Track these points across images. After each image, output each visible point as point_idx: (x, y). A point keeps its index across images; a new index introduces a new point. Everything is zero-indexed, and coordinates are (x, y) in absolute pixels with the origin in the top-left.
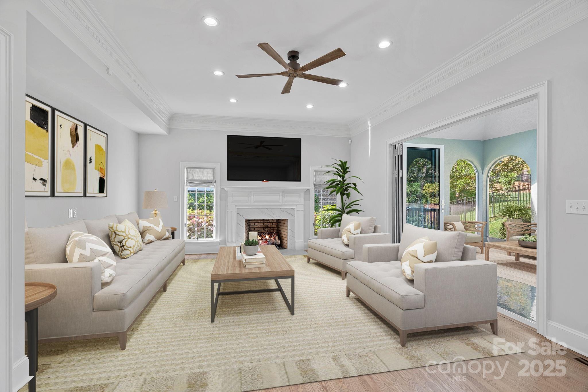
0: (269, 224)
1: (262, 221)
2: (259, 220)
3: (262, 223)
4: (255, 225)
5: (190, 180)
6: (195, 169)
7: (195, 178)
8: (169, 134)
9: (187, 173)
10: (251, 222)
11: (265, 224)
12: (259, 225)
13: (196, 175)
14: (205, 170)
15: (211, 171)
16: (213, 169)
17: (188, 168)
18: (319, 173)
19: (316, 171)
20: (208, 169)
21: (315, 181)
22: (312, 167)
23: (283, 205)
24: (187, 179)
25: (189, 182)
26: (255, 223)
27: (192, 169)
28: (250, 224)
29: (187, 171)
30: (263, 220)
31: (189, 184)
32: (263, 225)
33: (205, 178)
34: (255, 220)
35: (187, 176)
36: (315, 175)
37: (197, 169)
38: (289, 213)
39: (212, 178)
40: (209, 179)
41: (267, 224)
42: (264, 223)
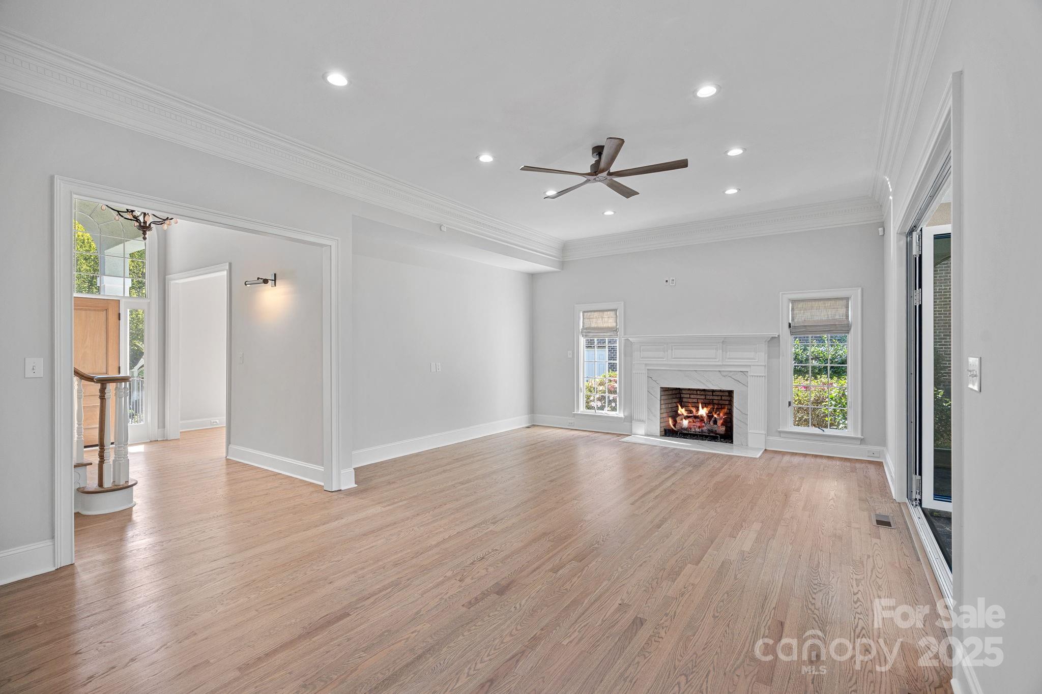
0: (716, 398)
1: (703, 393)
2: (697, 390)
3: (702, 395)
4: (690, 398)
5: (586, 329)
6: (593, 313)
7: (593, 325)
8: (562, 269)
9: (584, 319)
10: (683, 392)
11: (708, 397)
12: (698, 399)
13: (594, 320)
14: (606, 313)
15: (612, 313)
16: (615, 310)
17: (584, 312)
18: (800, 305)
19: (794, 301)
20: (609, 312)
21: (793, 319)
22: (785, 294)
23: (723, 365)
24: (583, 326)
25: (585, 331)
26: (690, 394)
27: (589, 314)
28: (682, 395)
29: (583, 315)
30: (704, 390)
31: (584, 334)
32: (705, 399)
33: (605, 325)
34: (689, 389)
35: (583, 323)
36: (793, 309)
37: (595, 313)
38: (735, 380)
39: (614, 324)
40: (610, 325)
41: (711, 397)
42: (705, 395)
